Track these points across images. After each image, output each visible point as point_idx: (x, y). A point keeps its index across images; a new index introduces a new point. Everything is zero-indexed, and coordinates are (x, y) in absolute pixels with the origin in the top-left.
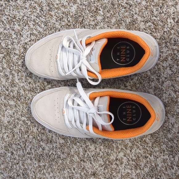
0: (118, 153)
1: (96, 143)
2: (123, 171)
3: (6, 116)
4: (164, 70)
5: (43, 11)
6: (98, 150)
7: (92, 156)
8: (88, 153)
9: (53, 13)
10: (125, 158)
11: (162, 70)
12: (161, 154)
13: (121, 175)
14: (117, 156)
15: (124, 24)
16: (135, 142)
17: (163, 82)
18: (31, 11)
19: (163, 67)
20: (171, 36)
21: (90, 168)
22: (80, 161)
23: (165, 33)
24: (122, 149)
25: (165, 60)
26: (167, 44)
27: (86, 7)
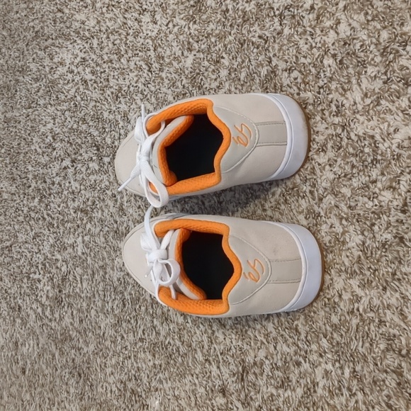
0: (256, 350)
1: (225, 327)
2: (265, 389)
3: (115, 268)
4: (321, 172)
5: (151, 72)
6: (228, 341)
7: (221, 354)
8: (215, 346)
9: (163, 75)
10: (267, 362)
11: (318, 171)
12: (321, 360)
13: (263, 398)
14: (255, 357)
15: (258, 81)
16: (280, 329)
17: (321, 200)
18: (137, 76)
19: (319, 164)
20: (330, 96)
21: (217, 377)
22: (204, 361)
23: (322, 90)
24: (262, 343)
25: (323, 150)
26: (325, 115)
27: (205, 55)
